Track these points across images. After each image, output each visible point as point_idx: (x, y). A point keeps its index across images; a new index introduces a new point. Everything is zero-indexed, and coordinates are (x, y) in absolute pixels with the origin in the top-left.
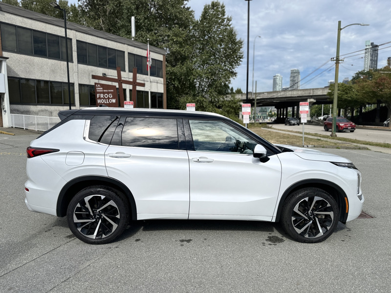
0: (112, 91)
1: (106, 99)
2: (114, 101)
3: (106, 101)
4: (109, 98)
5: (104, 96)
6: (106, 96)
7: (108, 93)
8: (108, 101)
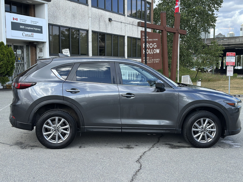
0: (157, 40)
1: (151, 49)
2: (158, 51)
3: (151, 52)
4: (153, 48)
5: (149, 46)
6: (151, 46)
7: (153, 42)
8: (153, 52)
